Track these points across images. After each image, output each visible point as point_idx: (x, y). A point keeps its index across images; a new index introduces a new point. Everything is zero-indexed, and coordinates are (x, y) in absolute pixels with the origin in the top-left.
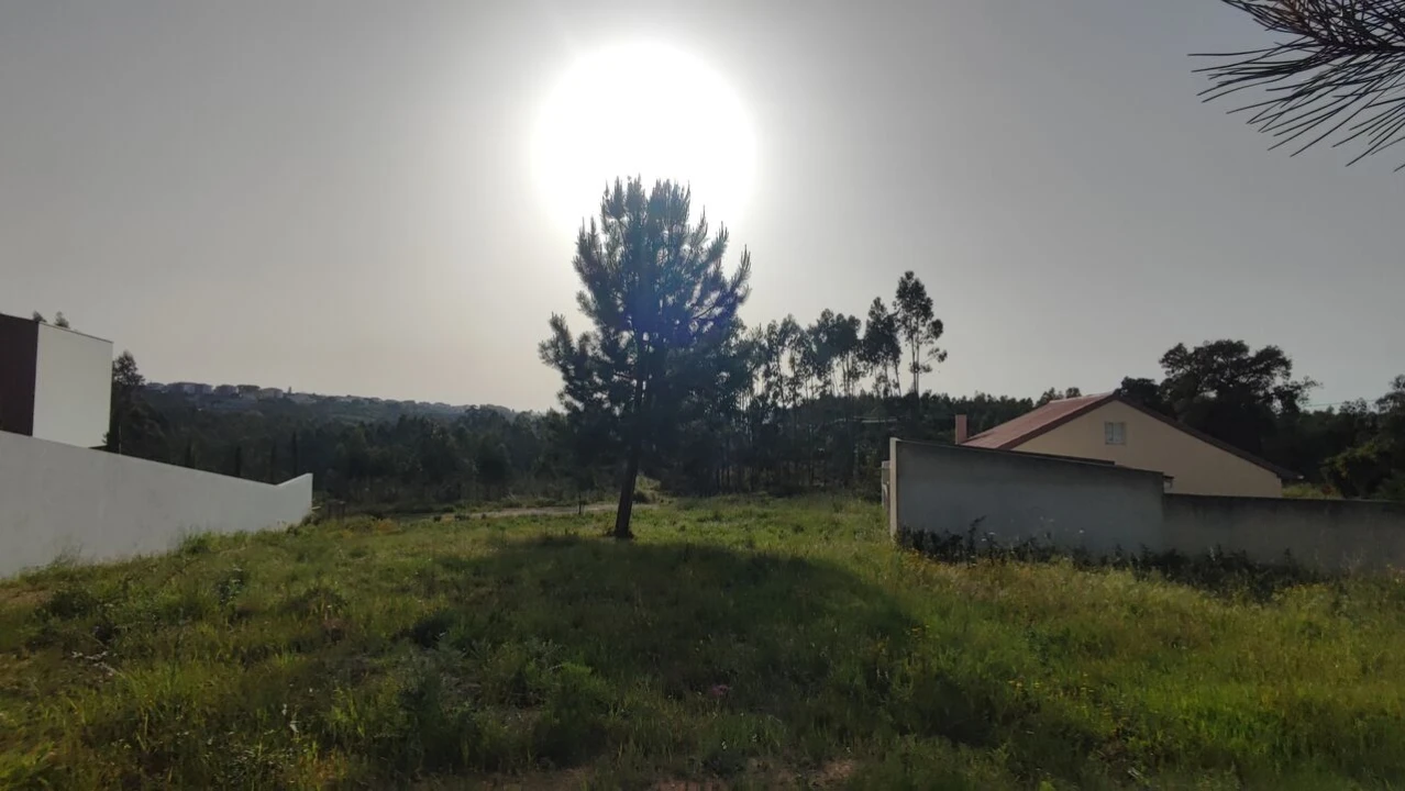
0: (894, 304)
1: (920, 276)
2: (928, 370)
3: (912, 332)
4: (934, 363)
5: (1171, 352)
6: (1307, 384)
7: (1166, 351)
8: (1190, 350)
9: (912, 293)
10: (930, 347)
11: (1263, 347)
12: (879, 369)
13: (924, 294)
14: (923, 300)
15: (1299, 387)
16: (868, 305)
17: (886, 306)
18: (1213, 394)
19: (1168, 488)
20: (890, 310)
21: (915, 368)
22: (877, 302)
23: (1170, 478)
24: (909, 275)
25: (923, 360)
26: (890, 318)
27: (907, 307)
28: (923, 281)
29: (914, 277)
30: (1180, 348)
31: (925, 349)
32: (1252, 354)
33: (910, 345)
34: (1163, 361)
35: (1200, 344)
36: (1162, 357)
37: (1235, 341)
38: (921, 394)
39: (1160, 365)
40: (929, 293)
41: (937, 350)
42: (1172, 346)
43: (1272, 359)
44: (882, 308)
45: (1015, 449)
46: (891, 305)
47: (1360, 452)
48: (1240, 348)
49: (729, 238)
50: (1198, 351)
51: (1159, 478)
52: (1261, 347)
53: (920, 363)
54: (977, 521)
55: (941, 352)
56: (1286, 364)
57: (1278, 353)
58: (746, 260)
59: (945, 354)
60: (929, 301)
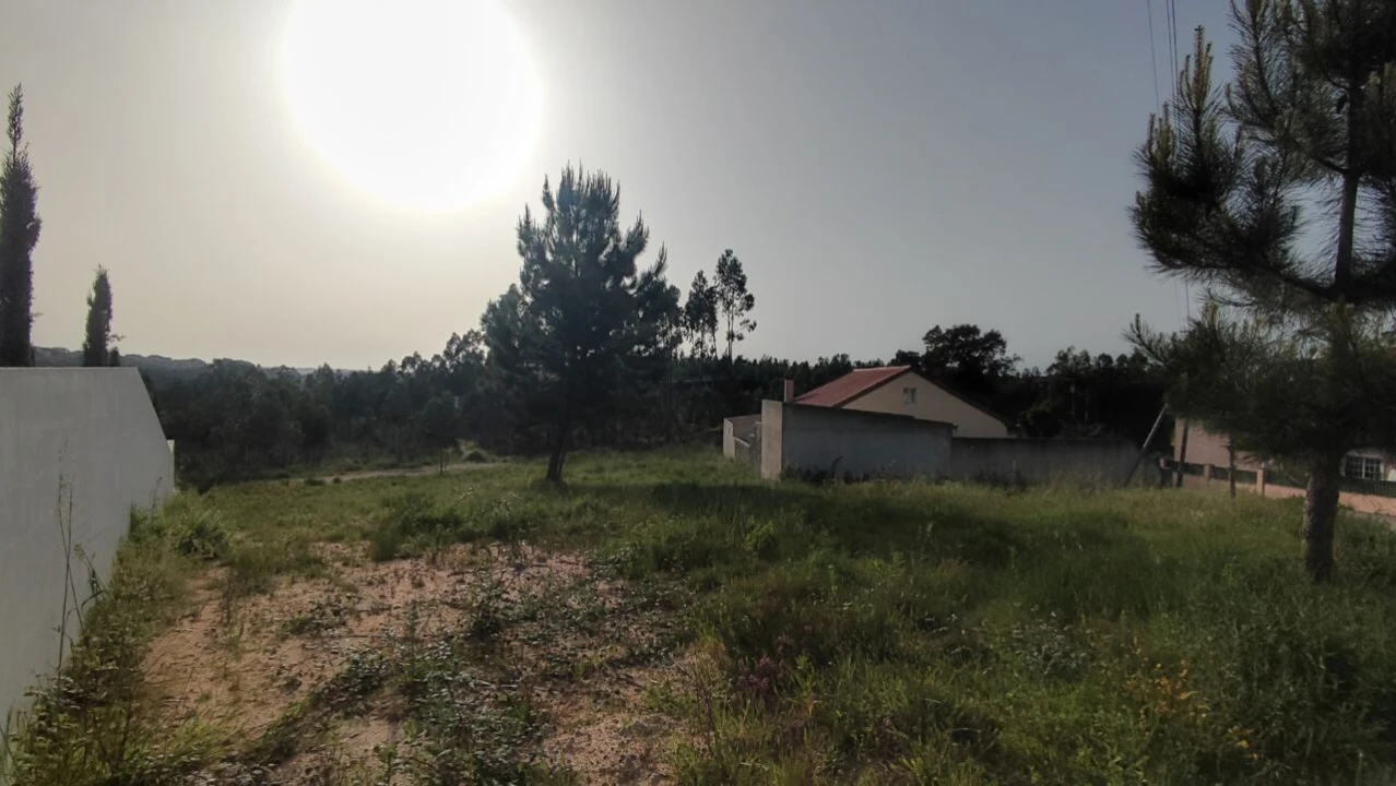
0: (715, 278)
1: (737, 255)
2: (740, 338)
3: (729, 304)
4: (745, 332)
5: (931, 332)
6: (1015, 359)
7: (927, 331)
8: (944, 331)
9: (731, 270)
10: (741, 319)
11: (989, 331)
12: (697, 335)
13: (741, 271)
14: (739, 276)
15: (1010, 361)
16: (693, 277)
17: (707, 279)
18: (956, 364)
19: (956, 434)
20: (711, 283)
21: (731, 336)
22: (700, 275)
23: (956, 427)
24: (729, 253)
25: (737, 329)
26: (711, 290)
27: (725, 282)
28: (740, 260)
29: (733, 255)
30: (937, 329)
31: (738, 320)
32: (982, 335)
33: (726, 316)
34: (925, 339)
35: (950, 327)
36: (924, 335)
37: (972, 325)
38: (734, 358)
39: (923, 342)
40: (745, 271)
41: (748, 321)
42: (932, 327)
43: (994, 339)
44: (705, 281)
45: (846, 407)
46: (712, 280)
47: (1041, 407)
48: (975, 330)
49: (650, 235)
50: (949, 331)
51: (949, 427)
52: (988, 330)
53: (735, 331)
54: (837, 460)
55: (751, 323)
56: (1003, 344)
57: (999, 336)
58: (662, 256)
59: (755, 324)
60: (744, 277)
